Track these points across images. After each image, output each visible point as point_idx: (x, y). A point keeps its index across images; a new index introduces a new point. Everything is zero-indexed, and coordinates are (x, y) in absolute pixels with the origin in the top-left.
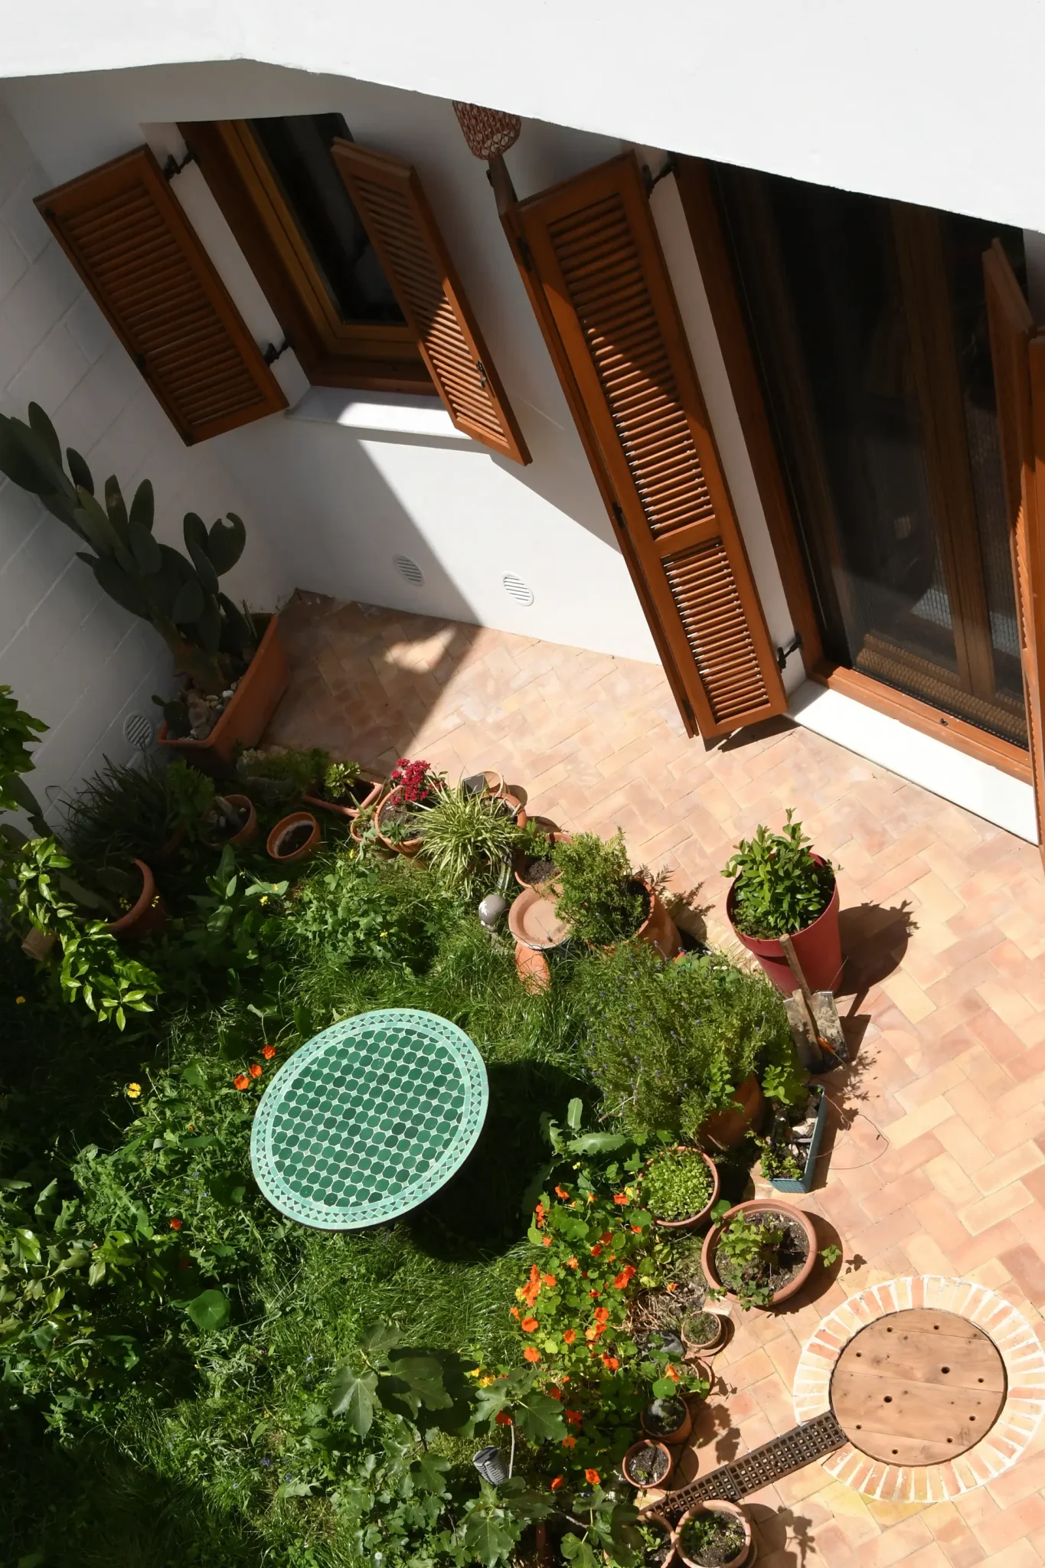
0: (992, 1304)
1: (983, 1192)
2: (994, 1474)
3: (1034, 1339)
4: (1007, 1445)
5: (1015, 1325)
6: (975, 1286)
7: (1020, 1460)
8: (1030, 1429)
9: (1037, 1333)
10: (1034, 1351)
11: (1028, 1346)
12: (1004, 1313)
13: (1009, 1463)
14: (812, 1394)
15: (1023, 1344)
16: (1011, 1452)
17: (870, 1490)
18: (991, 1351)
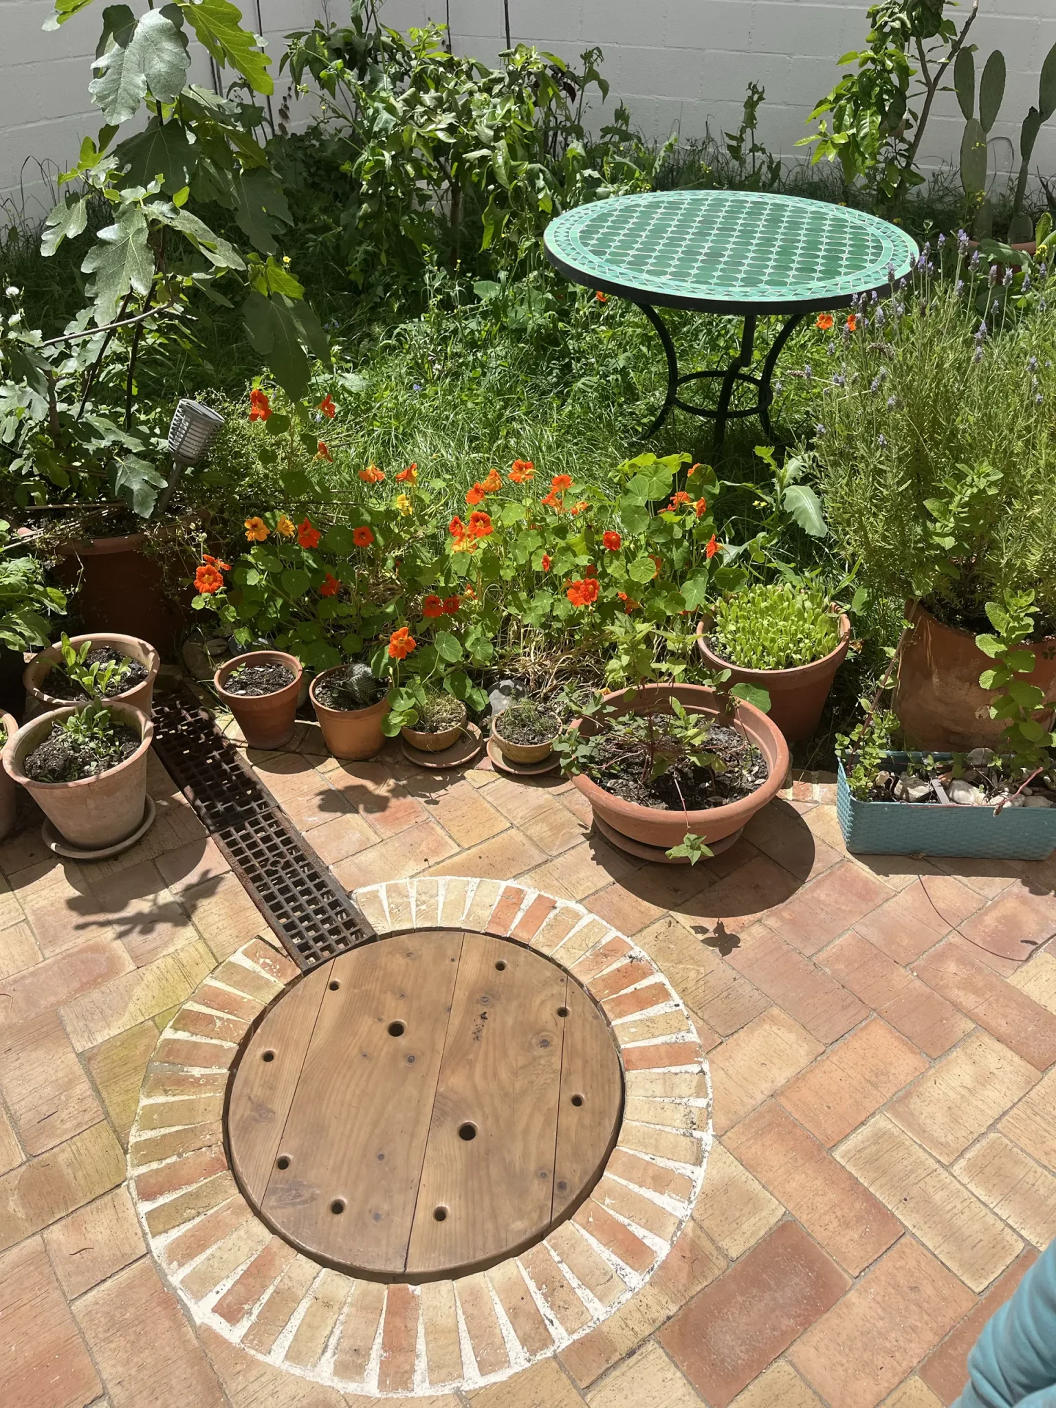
0: (655, 1218)
1: (962, 1163)
2: (176, 1276)
3: (562, 1338)
4: (253, 1297)
5: (600, 1282)
6: (699, 1175)
7: (207, 1337)
8: (293, 1355)
9: (581, 1343)
10: (524, 1342)
11: (540, 1323)
12: (634, 1252)
13: (203, 1311)
14: (413, 905)
15: (545, 1310)
16: (230, 1312)
17: (186, 1020)
18: (521, 1228)
